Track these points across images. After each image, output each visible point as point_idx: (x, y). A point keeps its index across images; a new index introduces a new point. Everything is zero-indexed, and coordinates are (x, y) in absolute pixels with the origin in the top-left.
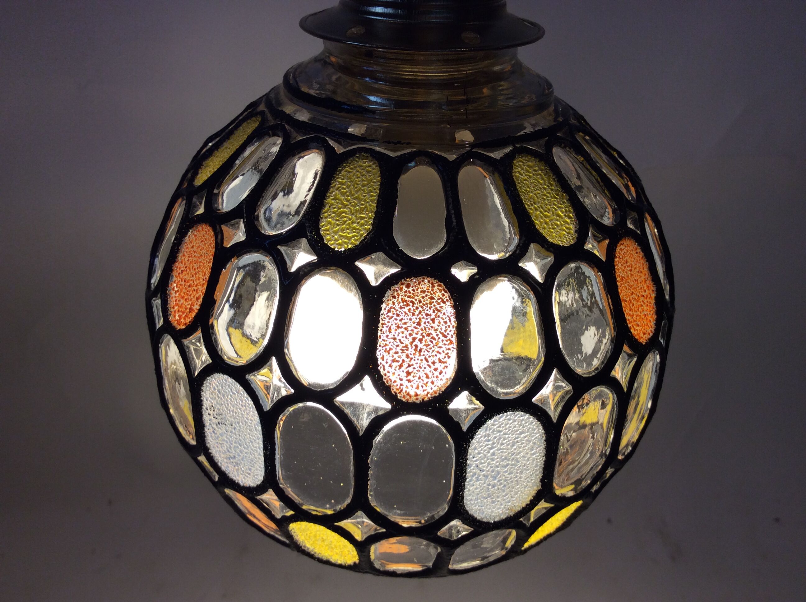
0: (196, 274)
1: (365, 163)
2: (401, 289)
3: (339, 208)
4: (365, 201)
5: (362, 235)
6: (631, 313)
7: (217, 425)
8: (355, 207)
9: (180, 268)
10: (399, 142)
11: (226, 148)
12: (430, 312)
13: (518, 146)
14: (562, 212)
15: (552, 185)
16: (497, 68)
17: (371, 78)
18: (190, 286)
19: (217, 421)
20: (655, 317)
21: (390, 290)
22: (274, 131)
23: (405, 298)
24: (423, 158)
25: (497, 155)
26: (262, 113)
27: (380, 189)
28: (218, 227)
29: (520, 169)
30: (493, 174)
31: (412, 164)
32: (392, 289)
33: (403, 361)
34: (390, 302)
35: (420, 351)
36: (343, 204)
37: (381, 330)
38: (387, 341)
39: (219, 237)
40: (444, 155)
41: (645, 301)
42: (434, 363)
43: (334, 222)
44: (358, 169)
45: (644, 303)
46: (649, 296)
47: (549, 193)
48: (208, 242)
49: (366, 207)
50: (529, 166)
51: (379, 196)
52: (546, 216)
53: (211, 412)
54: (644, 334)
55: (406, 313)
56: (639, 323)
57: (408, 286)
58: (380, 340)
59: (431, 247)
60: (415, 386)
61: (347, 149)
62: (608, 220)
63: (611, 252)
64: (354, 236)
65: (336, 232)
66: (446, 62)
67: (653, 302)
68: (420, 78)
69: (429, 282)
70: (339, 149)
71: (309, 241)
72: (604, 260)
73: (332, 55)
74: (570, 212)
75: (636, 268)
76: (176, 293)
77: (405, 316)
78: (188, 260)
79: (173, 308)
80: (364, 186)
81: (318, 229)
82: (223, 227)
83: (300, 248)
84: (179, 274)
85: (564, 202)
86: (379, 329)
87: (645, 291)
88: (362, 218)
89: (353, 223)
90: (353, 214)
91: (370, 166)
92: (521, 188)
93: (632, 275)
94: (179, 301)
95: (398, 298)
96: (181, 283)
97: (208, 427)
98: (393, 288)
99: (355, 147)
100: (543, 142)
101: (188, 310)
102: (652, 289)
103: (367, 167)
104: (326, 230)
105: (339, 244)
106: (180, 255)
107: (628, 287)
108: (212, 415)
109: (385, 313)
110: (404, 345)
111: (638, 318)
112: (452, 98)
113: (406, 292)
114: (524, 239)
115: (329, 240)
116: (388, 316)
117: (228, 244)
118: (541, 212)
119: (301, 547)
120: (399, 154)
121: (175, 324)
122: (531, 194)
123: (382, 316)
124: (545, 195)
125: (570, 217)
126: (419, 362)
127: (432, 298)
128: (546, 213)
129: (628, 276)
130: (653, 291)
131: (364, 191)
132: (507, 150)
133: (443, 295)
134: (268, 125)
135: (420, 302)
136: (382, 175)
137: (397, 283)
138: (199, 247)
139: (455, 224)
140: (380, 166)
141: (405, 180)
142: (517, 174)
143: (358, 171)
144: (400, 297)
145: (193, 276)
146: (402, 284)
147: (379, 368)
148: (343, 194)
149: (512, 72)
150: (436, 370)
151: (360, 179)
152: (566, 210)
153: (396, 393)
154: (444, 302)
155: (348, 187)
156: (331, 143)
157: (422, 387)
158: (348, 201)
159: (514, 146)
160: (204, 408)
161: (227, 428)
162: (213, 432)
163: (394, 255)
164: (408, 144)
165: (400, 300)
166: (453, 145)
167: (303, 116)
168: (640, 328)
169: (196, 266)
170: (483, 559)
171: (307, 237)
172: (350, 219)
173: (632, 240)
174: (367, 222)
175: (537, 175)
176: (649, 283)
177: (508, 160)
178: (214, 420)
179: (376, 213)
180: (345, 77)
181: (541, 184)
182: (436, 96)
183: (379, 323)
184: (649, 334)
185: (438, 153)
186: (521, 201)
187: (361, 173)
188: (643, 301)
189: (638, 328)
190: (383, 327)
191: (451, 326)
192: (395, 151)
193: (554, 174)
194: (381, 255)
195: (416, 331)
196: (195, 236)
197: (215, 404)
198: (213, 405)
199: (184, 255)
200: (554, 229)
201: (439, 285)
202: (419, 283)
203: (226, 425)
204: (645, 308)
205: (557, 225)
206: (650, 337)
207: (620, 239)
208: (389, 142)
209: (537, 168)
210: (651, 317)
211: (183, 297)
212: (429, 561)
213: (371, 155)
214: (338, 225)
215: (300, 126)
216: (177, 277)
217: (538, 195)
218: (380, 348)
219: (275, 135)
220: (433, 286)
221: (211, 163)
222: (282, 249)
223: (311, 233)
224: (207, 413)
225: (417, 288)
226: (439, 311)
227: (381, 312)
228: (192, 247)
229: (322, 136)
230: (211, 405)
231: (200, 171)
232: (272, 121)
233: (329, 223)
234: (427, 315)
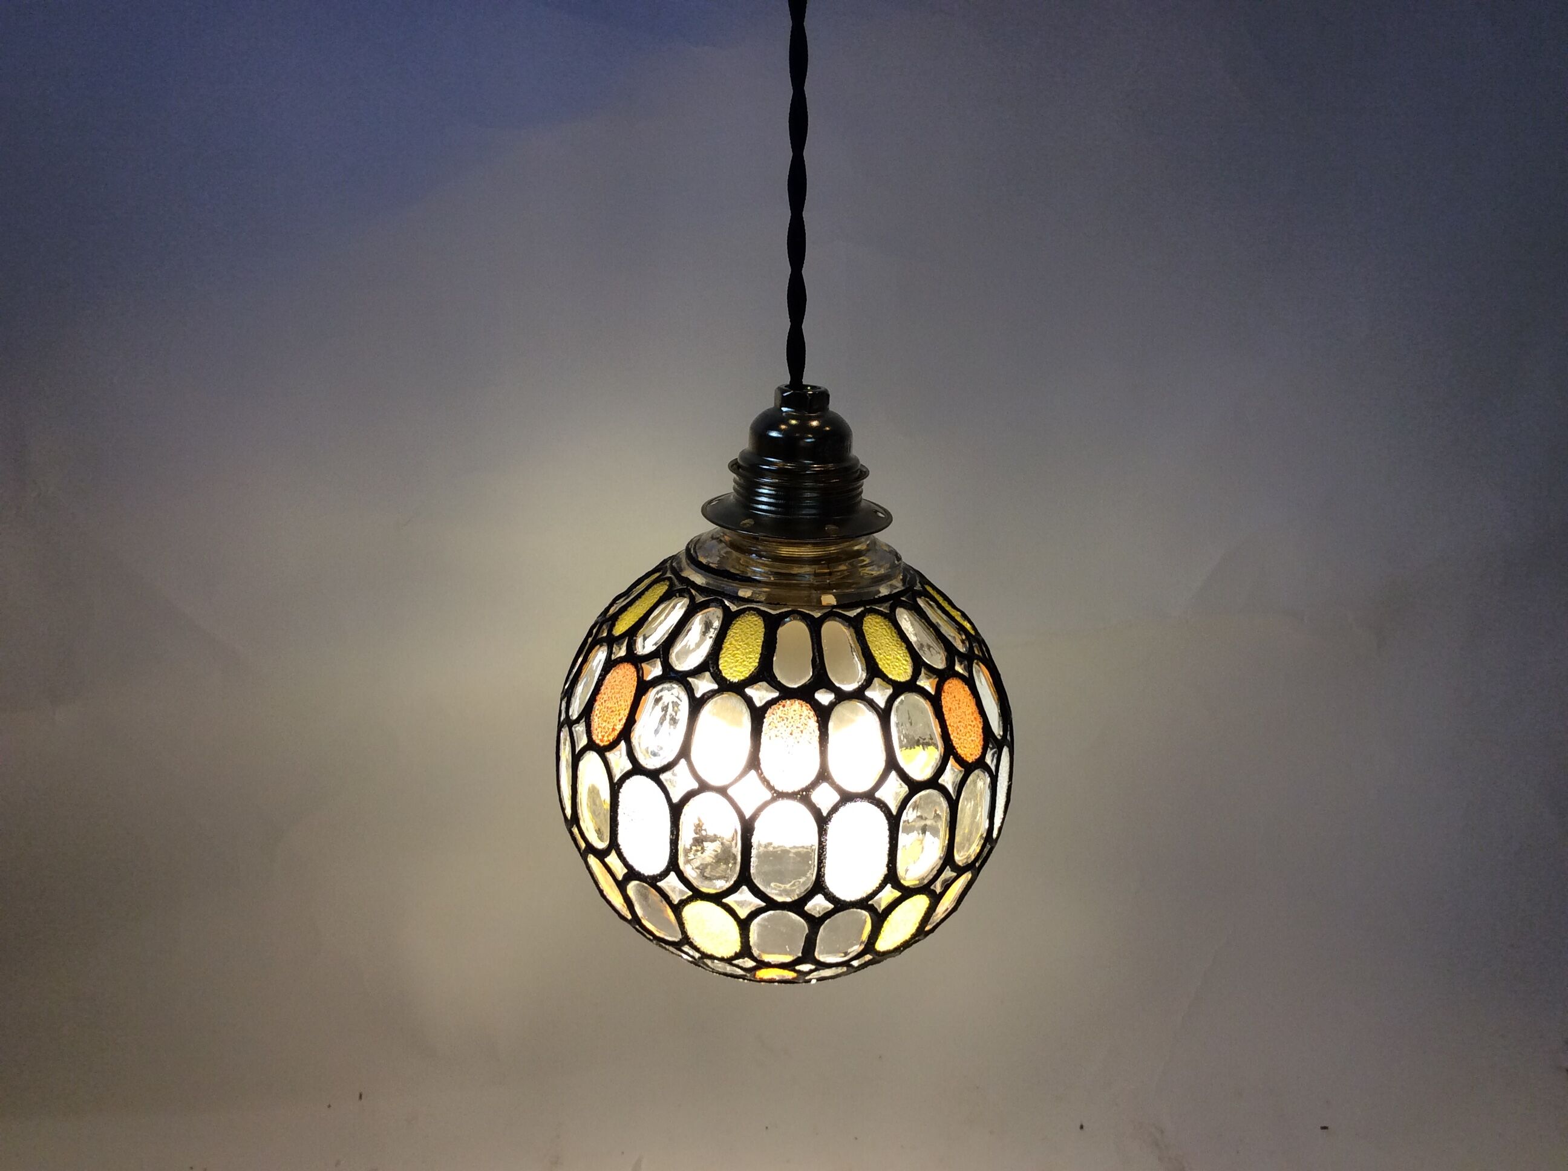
0: (618, 702)
1: (753, 618)
2: (779, 709)
3: (733, 651)
4: (753, 646)
5: (750, 670)
6: (958, 736)
8: (745, 650)
9: (603, 698)
10: (778, 604)
11: (639, 605)
12: (799, 725)
13: (868, 607)
14: (901, 656)
15: (893, 636)
16: (856, 548)
17: (757, 555)
18: (612, 711)
20: (982, 743)
21: (771, 709)
22: (681, 594)
23: (782, 715)
24: (796, 615)
25: (852, 613)
26: (669, 579)
27: (764, 638)
28: (639, 665)
29: (869, 625)
30: (849, 628)
31: (788, 619)
34: (771, 718)
36: (736, 647)
39: (641, 672)
40: (811, 613)
41: (973, 729)
43: (729, 660)
44: (748, 622)
45: (972, 731)
46: (976, 726)
47: (892, 642)
48: (629, 677)
49: (753, 650)
50: (877, 623)
51: (763, 642)
52: (888, 659)
54: (971, 755)
55: (782, 726)
56: (966, 746)
57: (784, 706)
59: (800, 679)
61: (739, 608)
62: (940, 664)
63: (939, 688)
64: (744, 671)
65: (731, 668)
66: (815, 545)
67: (981, 731)
68: (796, 556)
69: (799, 703)
70: (734, 608)
71: (711, 674)
72: (933, 693)
73: (726, 535)
74: (907, 656)
75: (963, 703)
76: (598, 718)
77: (781, 728)
78: (611, 692)
79: (596, 730)
80: (752, 635)
81: (718, 666)
82: (643, 665)
83: (704, 678)
84: (602, 703)
85: (902, 650)
87: (972, 721)
88: (750, 658)
89: (744, 661)
90: (743, 655)
91: (756, 621)
92: (869, 638)
93: (959, 707)
94: (602, 724)
95: (777, 715)
96: (603, 710)
98: (773, 707)
99: (746, 606)
100: (888, 604)
101: (611, 730)
102: (979, 720)
103: (754, 621)
104: (725, 666)
105: (734, 676)
106: (603, 688)
107: (955, 716)
109: (766, 726)
111: (965, 741)
112: (819, 571)
113: (782, 711)
114: (869, 675)
115: (726, 674)
116: (768, 728)
117: (649, 678)
118: (884, 656)
119: (690, 938)
120: (778, 612)
121: (598, 742)
122: (877, 643)
124: (888, 644)
125: (906, 661)
127: (801, 715)
128: (888, 657)
129: (956, 708)
130: (980, 722)
131: (752, 639)
132: (859, 610)
133: (809, 713)
134: (675, 589)
135: (792, 718)
136: (765, 627)
137: (776, 704)
138: (621, 681)
139: (818, 662)
140: (764, 621)
141: (782, 632)
142: (867, 628)
143: (747, 624)
145: (615, 704)
146: (780, 705)
147: (762, 767)
148: (736, 641)
149: (868, 550)
151: (749, 630)
152: (904, 656)
153: (774, 785)
154: (809, 718)
155: (740, 635)
156: (727, 603)
157: (792, 782)
158: (740, 645)
159: (865, 607)
163: (774, 684)
164: (785, 605)
165: (778, 717)
166: (819, 605)
167: (699, 579)
168: (968, 750)
169: (618, 696)
170: (846, 954)
171: (709, 671)
172: (741, 659)
173: (960, 680)
174: (754, 661)
175: (882, 629)
176: (976, 715)
177: (860, 617)
179: (761, 654)
180: (735, 554)
181: (885, 636)
182: (807, 569)
184: (976, 756)
185: (807, 612)
186: (868, 647)
187: (750, 625)
188: (970, 729)
189: (965, 749)
192: (775, 610)
193: (895, 628)
194: (764, 684)
196: (617, 673)
199: (607, 688)
200: (894, 668)
201: (806, 706)
202: (792, 705)
204: (973, 735)
205: (897, 666)
206: (976, 758)
207: (948, 678)
208: (771, 604)
209: (882, 624)
210: (979, 743)
211: (606, 721)
212: (799, 953)
213: (757, 613)
214: (733, 663)
215: (700, 589)
216: (599, 705)
218: (762, 753)
219: (682, 596)
220: (802, 706)
221: (625, 617)
222: (690, 680)
223: (713, 668)
225: (790, 708)
226: (806, 725)
227: (764, 725)
228: (615, 681)
229: (720, 598)
231: (616, 623)
232: (679, 586)
233: (726, 661)
234: (797, 727)
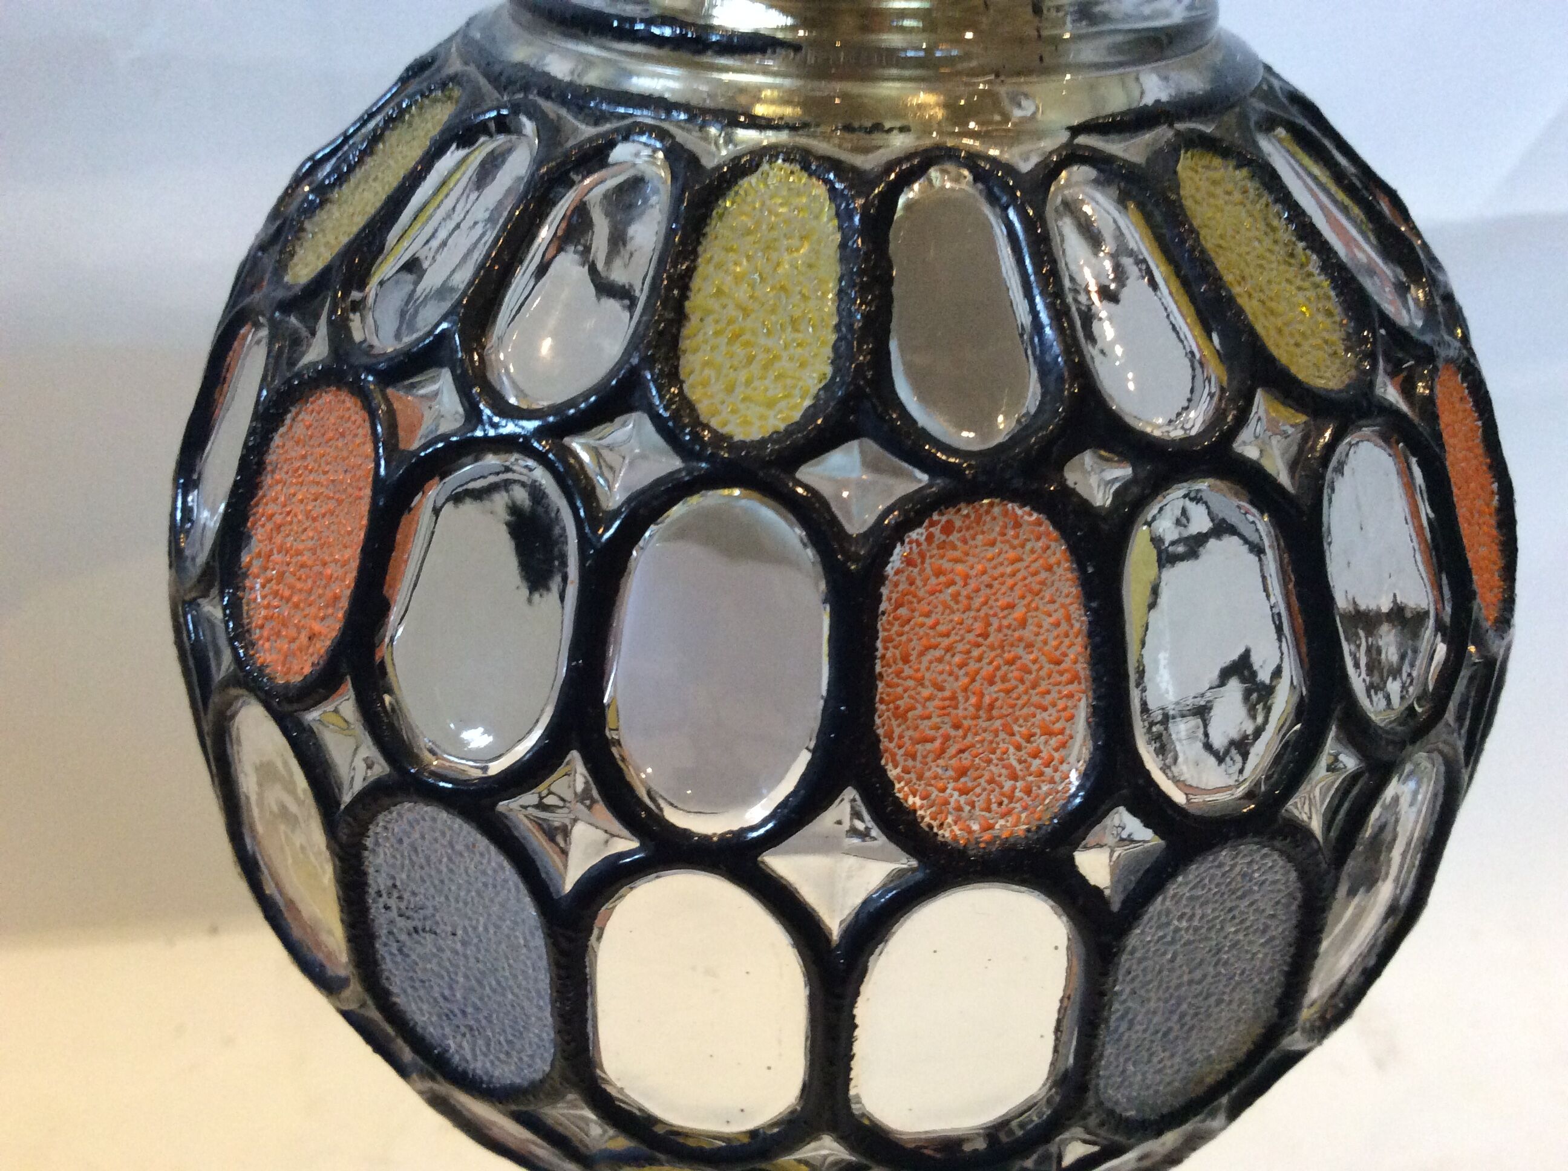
2: (930, 540)
5: (807, 393)
7: (409, 934)
9: (269, 516)
12: (1013, 598)
15: (1274, 230)
18: (304, 565)
19: (410, 924)
21: (903, 543)
23: (941, 562)
32: (907, 540)
33: (947, 738)
34: (903, 578)
35: (991, 706)
37: (883, 657)
38: (898, 685)
42: (1029, 738)
47: (1270, 251)
52: (1275, 313)
53: (393, 903)
55: (946, 606)
57: (949, 529)
58: (881, 685)
60: (980, 803)
64: (782, 399)
65: (730, 390)
69: (1006, 513)
74: (1330, 301)
77: (943, 614)
84: (269, 531)
85: (1310, 275)
86: (879, 654)
92: (1208, 241)
95: (923, 562)
96: (276, 556)
97: (384, 939)
98: (909, 538)
101: (305, 632)
105: (744, 423)
106: (267, 479)
108: (394, 908)
109: (890, 608)
110: (947, 694)
113: (942, 546)
114: (1237, 374)
115: (712, 414)
116: (896, 619)
118: (1262, 302)
121: (273, 669)
122: (1231, 256)
123: (884, 618)
124: (1263, 257)
125: (1329, 313)
126: (989, 736)
127: (1015, 559)
133: (1047, 548)
135: (983, 571)
144: (928, 561)
146: (933, 524)
147: (883, 762)
150: (1036, 755)
152: (1317, 295)
153: (931, 827)
154: (1049, 568)
157: (1000, 804)
160: (372, 891)
161: (441, 941)
162: (400, 950)
163: (903, 445)
165: (928, 571)
169: (317, 508)
171: (647, 409)
174: (817, 354)
175: (1235, 204)
177: (1164, 165)
178: (401, 922)
183: (877, 638)
190: (886, 648)
191: (1071, 634)
193: (1275, 201)
195: (976, 653)
197: (402, 881)
198: (398, 883)
199: (279, 480)
201: (1035, 522)
202: (979, 519)
203: (435, 933)
209: (1233, 186)
214: (733, 369)
216: (262, 540)
217: (1248, 258)
218: (882, 707)
220: (1019, 525)
224: (381, 905)
225: (972, 532)
226: (1037, 593)
227: (882, 608)
230: (390, 883)
234: (1005, 606)
